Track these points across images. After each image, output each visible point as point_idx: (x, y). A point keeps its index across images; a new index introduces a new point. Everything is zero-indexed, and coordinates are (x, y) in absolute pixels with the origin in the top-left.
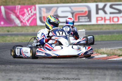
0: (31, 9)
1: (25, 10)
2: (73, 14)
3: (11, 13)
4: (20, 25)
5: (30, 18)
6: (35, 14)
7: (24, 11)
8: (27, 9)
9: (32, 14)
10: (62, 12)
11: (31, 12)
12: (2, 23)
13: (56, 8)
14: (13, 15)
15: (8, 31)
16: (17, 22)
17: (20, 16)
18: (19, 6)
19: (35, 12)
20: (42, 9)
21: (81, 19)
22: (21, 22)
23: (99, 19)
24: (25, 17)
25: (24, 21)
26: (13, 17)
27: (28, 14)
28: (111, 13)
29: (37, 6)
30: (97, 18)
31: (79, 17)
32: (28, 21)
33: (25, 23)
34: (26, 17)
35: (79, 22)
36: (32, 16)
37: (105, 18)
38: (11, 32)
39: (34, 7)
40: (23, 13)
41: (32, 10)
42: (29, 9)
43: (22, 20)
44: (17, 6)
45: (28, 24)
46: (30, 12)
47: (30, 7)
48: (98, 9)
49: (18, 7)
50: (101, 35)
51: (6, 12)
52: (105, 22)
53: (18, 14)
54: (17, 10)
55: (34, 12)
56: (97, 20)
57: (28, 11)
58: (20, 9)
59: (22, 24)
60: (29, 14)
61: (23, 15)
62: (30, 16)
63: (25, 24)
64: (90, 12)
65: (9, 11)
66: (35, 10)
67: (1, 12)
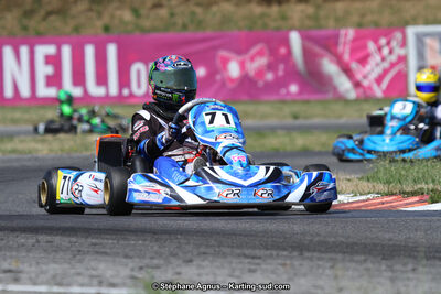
0: (388, 43)
1: (371, 46)
3: (322, 56)
4: (352, 95)
5: (386, 72)
6: (403, 59)
7: (365, 47)
8: (376, 41)
9: (393, 58)
11: (391, 52)
12: (294, 88)
14: (331, 61)
15: (296, 117)
16: (344, 84)
17: (354, 66)
18: (351, 33)
19: (402, 52)
20: (428, 41)
22: (357, 85)
24: (368, 68)
25: (365, 83)
26: (329, 67)
27: (378, 58)
29: (411, 31)
32: (379, 80)
33: (370, 88)
34: (372, 70)
36: (393, 65)
38: (306, 118)
39: (398, 35)
40: (360, 55)
41: (394, 44)
42: (383, 41)
43: (359, 77)
44: (342, 32)
45: (378, 92)
46: (386, 51)
47: (388, 33)
49: (346, 35)
51: (306, 52)
53: (346, 57)
54: (345, 44)
55: (399, 51)
57: (380, 49)
58: (354, 40)
59: (361, 90)
60: (383, 59)
61: (363, 61)
62: (386, 65)
63: (369, 92)
65: (317, 49)
66: (404, 44)
67: (289, 52)
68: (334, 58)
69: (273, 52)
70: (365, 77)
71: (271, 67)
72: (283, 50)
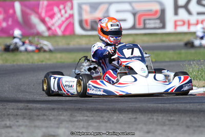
0: (64, 8)
1: (56, 9)
2: (134, 14)
3: (31, 14)
4: (46, 34)
5: (63, 22)
6: (71, 16)
7: (52, 9)
8: (58, 7)
9: (67, 15)
10: (118, 11)
11: (66, 12)
13: (106, 6)
14: (35, 17)
16: (41, 28)
17: (47, 19)
18: (46, 3)
19: (71, 12)
20: (84, 7)
21: (149, 24)
22: (49, 29)
23: (179, 23)
24: (54, 20)
25: (53, 28)
27: (59, 15)
28: (199, 14)
29: (76, 2)
30: (176, 22)
31: (145, 20)
32: (60, 27)
33: (55, 30)
34: (57, 21)
35: (145, 28)
36: (67, 19)
37: (189, 21)
39: (69, 4)
40: (51, 13)
41: (68, 8)
42: (61, 7)
43: (49, 25)
44: (41, 3)
45: (59, 32)
47: (64, 3)
48: (177, 7)
49: (43, 3)
50: (178, 51)
51: (24, 14)
52: (189, 28)
53: (43, 15)
54: (42, 9)
55: (69, 12)
56: (176, 26)
57: (60, 11)
58: (48, 6)
59: (50, 32)
60: (62, 16)
61: (52, 17)
62: (63, 19)
64: (163, 12)
65: (28, 11)
66: (72, 8)
67: (14, 12)
68: (37, 15)
69: (6, 12)
70: (53, 25)
71: (5, 20)
72: (11, 11)
